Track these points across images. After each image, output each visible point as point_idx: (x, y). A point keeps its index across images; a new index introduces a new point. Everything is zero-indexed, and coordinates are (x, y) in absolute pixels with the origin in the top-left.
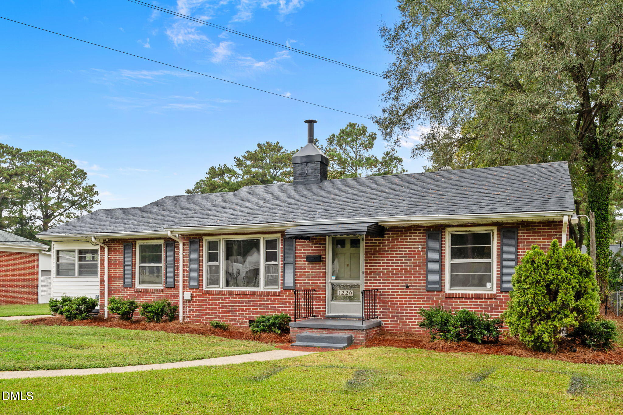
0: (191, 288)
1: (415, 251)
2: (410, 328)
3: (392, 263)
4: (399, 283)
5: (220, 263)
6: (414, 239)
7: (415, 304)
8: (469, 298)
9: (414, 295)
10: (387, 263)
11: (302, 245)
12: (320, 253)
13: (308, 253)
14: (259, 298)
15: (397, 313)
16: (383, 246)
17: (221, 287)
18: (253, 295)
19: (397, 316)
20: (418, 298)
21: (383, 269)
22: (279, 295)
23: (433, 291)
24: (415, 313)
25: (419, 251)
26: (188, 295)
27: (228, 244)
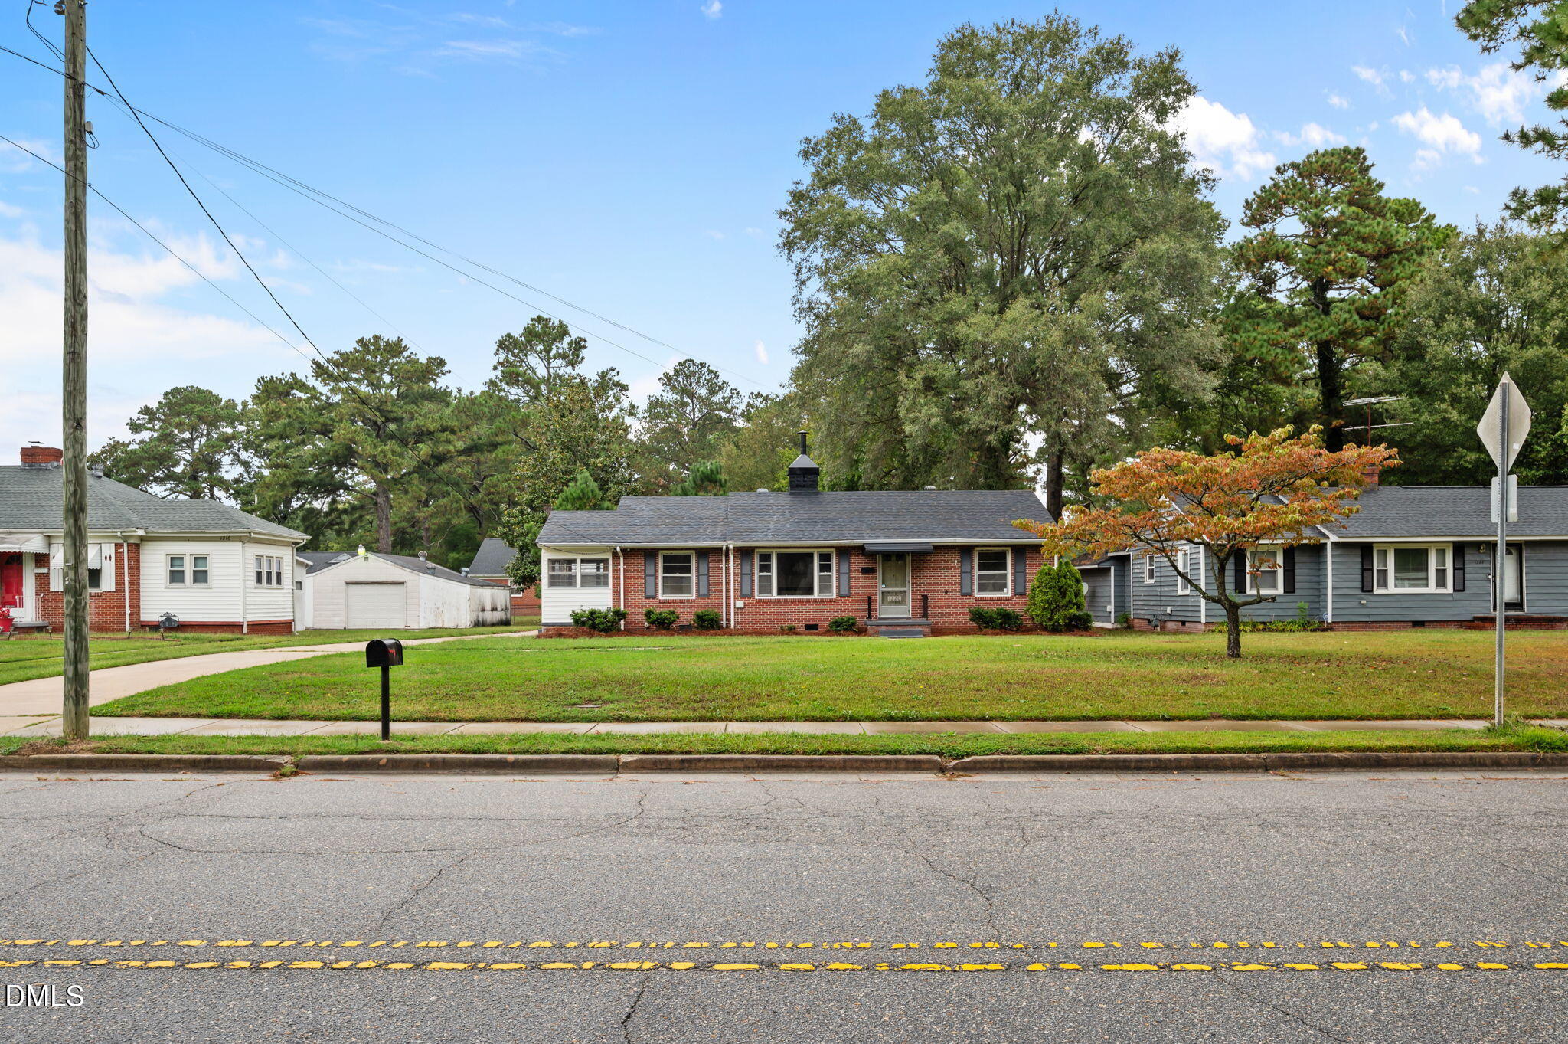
0: (743, 597)
1: (952, 566)
2: (949, 623)
3: (934, 574)
4: (939, 590)
5: (772, 574)
6: (952, 557)
7: (952, 606)
8: (992, 600)
9: (952, 599)
10: (930, 574)
11: (855, 557)
12: (872, 566)
13: (861, 566)
14: (815, 605)
16: (926, 560)
18: (808, 602)
19: (938, 615)
20: (954, 601)
21: (927, 579)
22: (835, 602)
23: (965, 596)
24: (952, 613)
25: (955, 564)
26: (740, 604)
27: (779, 556)
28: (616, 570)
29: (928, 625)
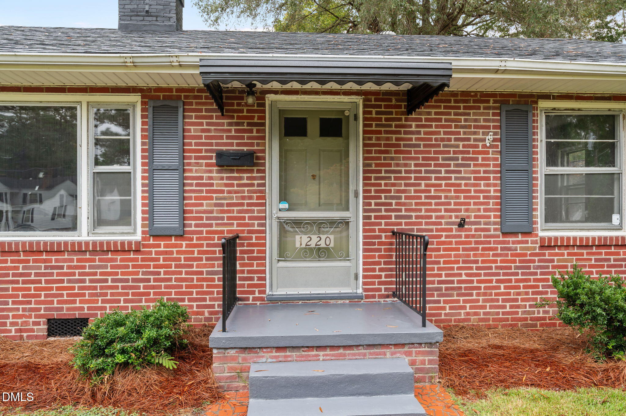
1: (477, 146)
2: (468, 314)
3: (426, 172)
4: (442, 217)
6: (476, 120)
7: (476, 262)
8: (587, 246)
9: (477, 243)
10: (416, 172)
11: (201, 124)
12: (252, 145)
13: (217, 144)
14: (79, 260)
15: (440, 282)
16: (406, 133)
18: (59, 252)
19: (440, 289)
20: (484, 249)
21: (406, 185)
22: (137, 251)
23: (515, 234)
24: (479, 282)
25: (484, 146)
29: (430, 344)
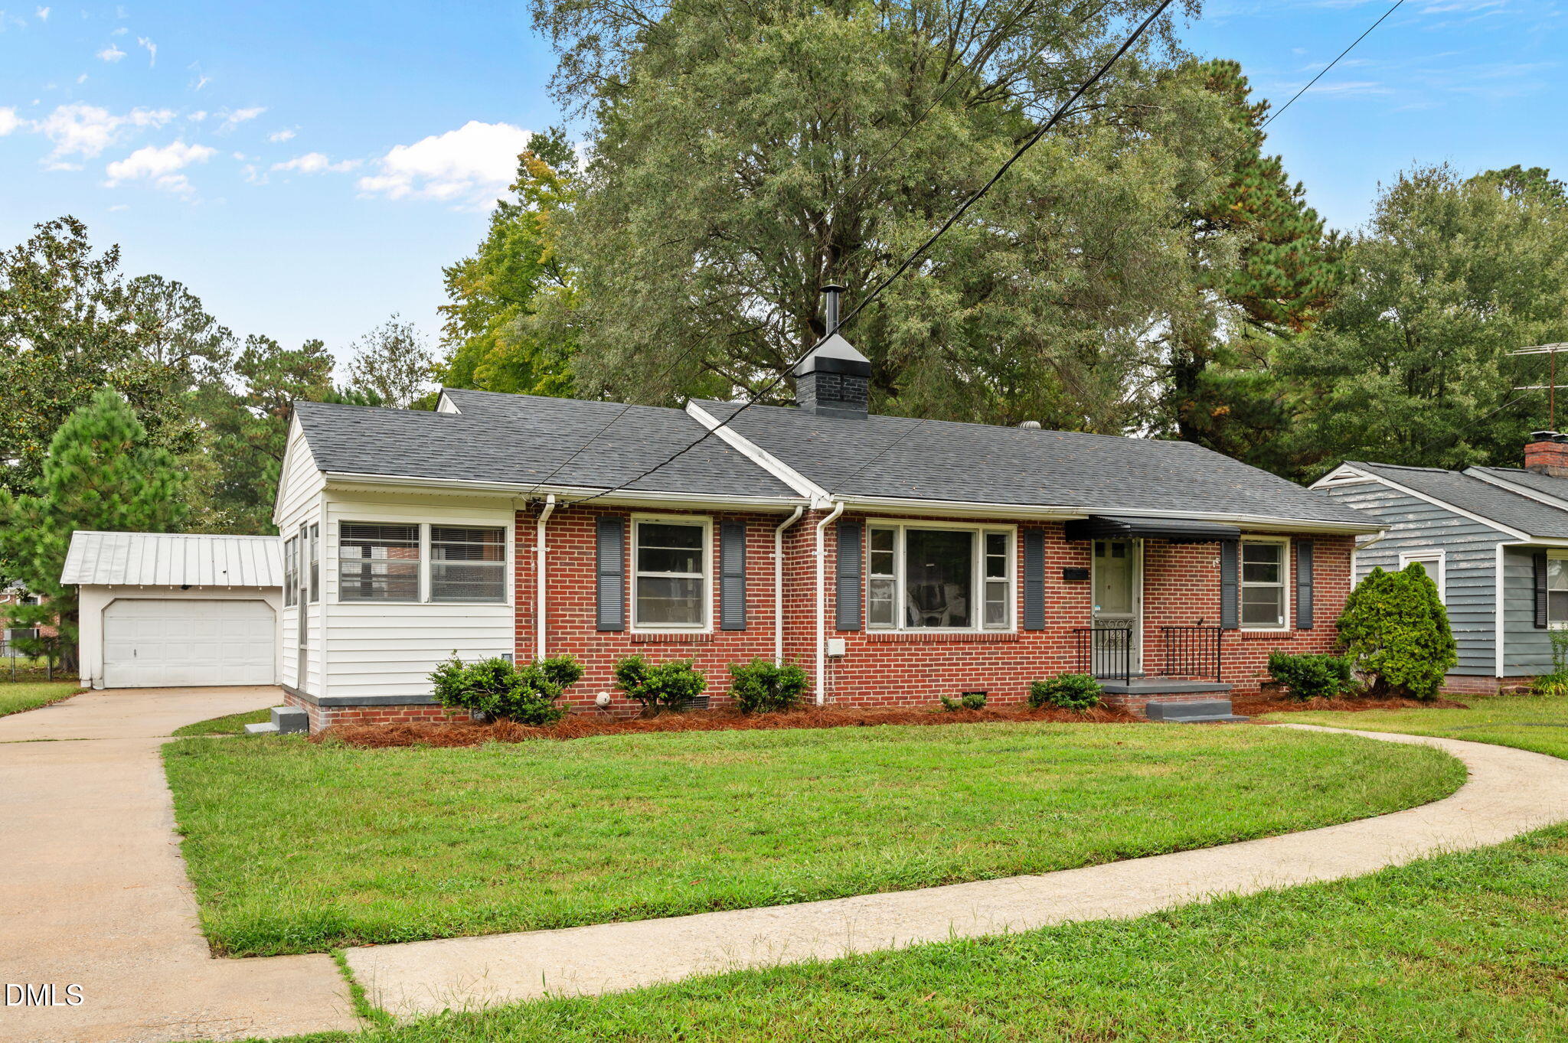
0: (841, 631)
1: (1208, 567)
3: (1180, 585)
4: (1189, 618)
5: (897, 576)
6: (1207, 551)
8: (1265, 639)
10: (1174, 585)
12: (1084, 564)
13: (1063, 563)
14: (980, 649)
16: (1169, 557)
17: (900, 627)
21: (1169, 594)
22: (1017, 642)
23: (1228, 630)
25: (1212, 567)
26: (838, 646)
27: (913, 537)
28: (525, 558)
29: (1226, 691)
